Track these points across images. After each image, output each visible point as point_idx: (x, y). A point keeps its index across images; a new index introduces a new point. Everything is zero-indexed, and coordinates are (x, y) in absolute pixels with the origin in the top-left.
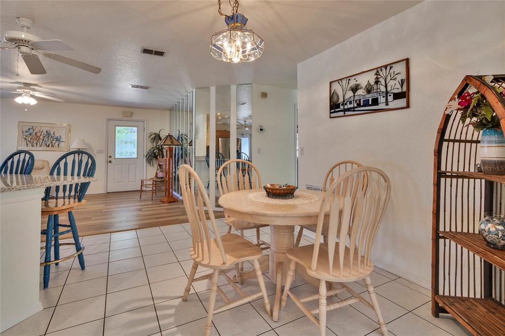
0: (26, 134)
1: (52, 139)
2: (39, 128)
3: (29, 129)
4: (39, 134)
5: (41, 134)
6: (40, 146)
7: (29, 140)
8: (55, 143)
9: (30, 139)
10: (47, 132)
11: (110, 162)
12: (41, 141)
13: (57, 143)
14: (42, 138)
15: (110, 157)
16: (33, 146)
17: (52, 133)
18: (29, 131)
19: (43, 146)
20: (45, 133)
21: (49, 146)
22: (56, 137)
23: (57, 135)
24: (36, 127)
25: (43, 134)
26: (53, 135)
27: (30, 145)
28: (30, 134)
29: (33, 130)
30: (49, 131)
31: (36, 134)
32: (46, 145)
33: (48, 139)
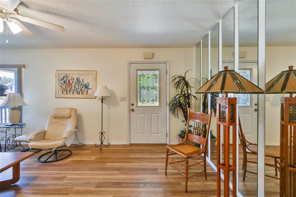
0: (62, 81)
1: (82, 86)
2: (71, 76)
3: (64, 77)
4: (71, 82)
5: (73, 82)
6: (73, 94)
7: (64, 88)
8: (84, 91)
9: (64, 86)
10: (77, 79)
11: (133, 110)
12: (73, 88)
13: (86, 90)
14: (74, 86)
15: (133, 105)
16: (67, 93)
17: (81, 80)
18: (63, 79)
19: (75, 93)
20: (76, 80)
21: (79, 94)
22: (85, 84)
23: (85, 82)
24: (69, 75)
25: (74, 81)
26: (82, 83)
27: (65, 92)
28: (65, 82)
29: (67, 78)
30: (79, 79)
31: (69, 82)
32: (77, 92)
33: (79, 87)
